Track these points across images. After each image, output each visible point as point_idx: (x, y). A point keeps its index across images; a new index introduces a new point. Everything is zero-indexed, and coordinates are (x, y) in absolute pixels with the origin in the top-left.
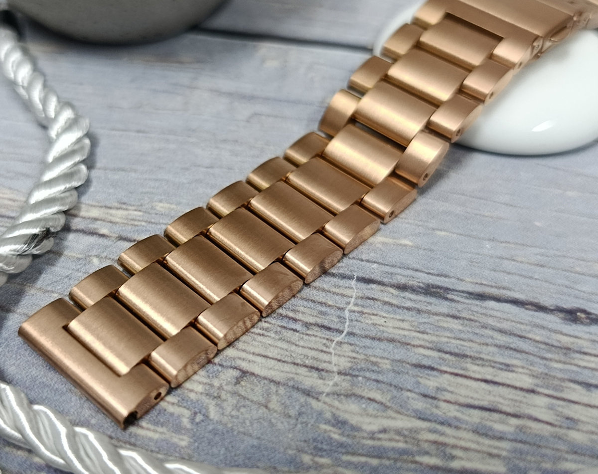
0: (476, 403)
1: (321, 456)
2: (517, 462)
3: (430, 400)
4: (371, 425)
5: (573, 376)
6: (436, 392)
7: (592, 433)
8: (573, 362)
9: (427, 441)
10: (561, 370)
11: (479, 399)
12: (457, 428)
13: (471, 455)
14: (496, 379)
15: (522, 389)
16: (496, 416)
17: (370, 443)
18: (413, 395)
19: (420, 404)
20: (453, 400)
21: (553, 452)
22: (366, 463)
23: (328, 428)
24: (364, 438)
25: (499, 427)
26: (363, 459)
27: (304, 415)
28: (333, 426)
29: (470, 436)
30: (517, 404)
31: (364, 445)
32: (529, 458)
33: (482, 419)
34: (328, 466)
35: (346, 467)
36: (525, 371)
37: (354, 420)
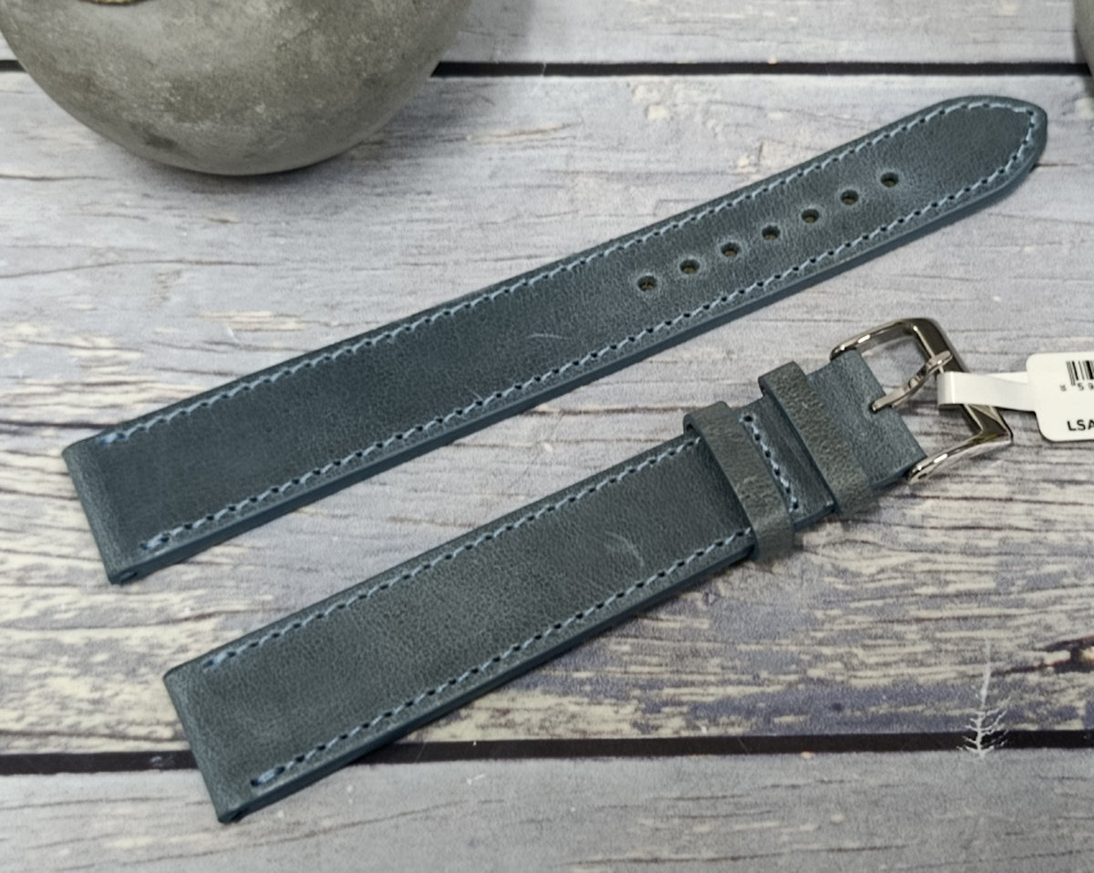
0: (961, 523)
1: (832, 609)
2: (1004, 575)
3: (918, 531)
4: (868, 568)
5: (1047, 476)
6: (923, 521)
7: (1069, 531)
8: (1045, 460)
9: (922, 572)
10: (1035, 472)
11: (962, 520)
12: (947, 553)
13: (963, 576)
14: (977, 494)
15: (1000, 500)
16: (980, 533)
17: (872, 585)
18: (902, 529)
19: (909, 537)
20: (939, 526)
21: (1035, 558)
22: (872, 606)
23: (832, 579)
24: (865, 582)
25: (984, 544)
26: (869, 603)
27: (808, 573)
28: (836, 576)
29: (958, 558)
30: (998, 516)
31: (866, 589)
32: (1014, 568)
33: (968, 538)
34: (840, 617)
35: (856, 614)
36: (1002, 479)
37: (853, 566)
